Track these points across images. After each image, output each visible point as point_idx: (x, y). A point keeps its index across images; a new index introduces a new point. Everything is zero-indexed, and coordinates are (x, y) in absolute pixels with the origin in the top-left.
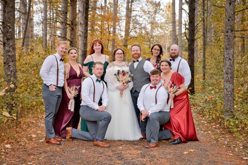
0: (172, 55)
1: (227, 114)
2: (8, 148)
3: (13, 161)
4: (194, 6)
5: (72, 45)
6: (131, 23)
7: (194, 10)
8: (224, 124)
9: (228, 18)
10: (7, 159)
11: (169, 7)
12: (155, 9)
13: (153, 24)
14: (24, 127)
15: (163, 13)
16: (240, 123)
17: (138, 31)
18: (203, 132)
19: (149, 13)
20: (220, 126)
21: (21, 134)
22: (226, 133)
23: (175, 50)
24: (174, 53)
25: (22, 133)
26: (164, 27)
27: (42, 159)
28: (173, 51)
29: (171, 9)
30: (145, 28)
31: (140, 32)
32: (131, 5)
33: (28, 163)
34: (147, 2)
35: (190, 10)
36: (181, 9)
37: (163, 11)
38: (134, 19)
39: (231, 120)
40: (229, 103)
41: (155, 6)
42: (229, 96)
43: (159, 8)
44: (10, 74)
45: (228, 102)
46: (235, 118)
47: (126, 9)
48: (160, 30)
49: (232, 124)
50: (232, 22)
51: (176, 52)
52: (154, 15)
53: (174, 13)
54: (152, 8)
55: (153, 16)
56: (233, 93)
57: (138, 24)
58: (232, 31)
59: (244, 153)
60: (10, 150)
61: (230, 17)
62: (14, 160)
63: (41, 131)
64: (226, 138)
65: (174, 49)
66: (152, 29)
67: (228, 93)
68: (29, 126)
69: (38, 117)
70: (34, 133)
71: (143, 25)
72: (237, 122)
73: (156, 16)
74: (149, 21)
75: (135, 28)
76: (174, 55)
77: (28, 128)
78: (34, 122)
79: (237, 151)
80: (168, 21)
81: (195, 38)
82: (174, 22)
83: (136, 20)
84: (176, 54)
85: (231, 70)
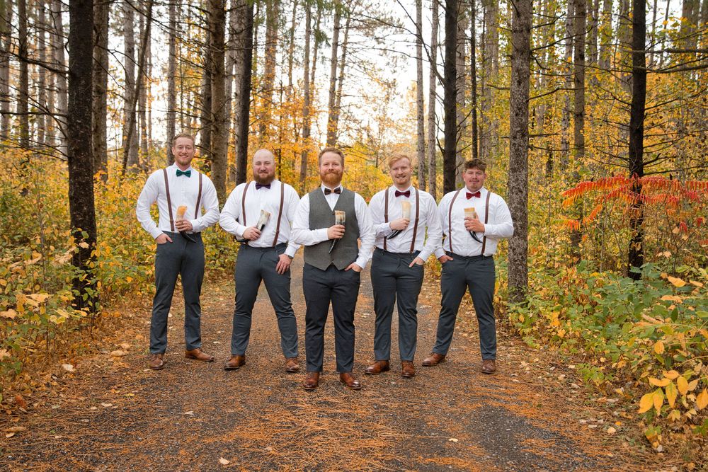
0: (261, 175)
1: (513, 298)
2: (67, 372)
3: (73, 401)
4: (455, 87)
5: (216, 161)
6: (339, 118)
7: (455, 93)
8: (507, 318)
9: (515, 109)
10: (62, 395)
11: (413, 89)
12: (386, 93)
13: (384, 121)
14: (110, 326)
15: (402, 101)
16: (536, 316)
17: (354, 134)
18: (466, 335)
19: (374, 101)
20: (501, 321)
21: (101, 341)
22: (511, 336)
23: (266, 163)
24: (264, 171)
25: (104, 341)
26: (404, 128)
27: (132, 395)
28: (262, 167)
29: (415, 93)
30: (367, 129)
31: (358, 137)
32: (340, 85)
33: (103, 404)
34: (372, 80)
35: (447, 95)
36: (433, 93)
37: (402, 97)
38: (346, 111)
39: (520, 310)
40: (518, 276)
41: (386, 86)
42: (518, 262)
43: (394, 92)
44: (82, 221)
45: (516, 274)
46: (529, 306)
47: (330, 92)
48: (395, 132)
49: (522, 318)
50: (523, 118)
51: (268, 167)
52: (384, 104)
53: (421, 101)
54: (380, 90)
55: (382, 107)
56: (526, 257)
57: (355, 121)
58: (523, 135)
59: (540, 377)
60: (71, 376)
61: (521, 109)
62: (75, 397)
63: (142, 334)
64: (511, 346)
65: (262, 160)
66: (381, 131)
67: (515, 257)
68: (119, 326)
69: (143, 306)
70: (128, 339)
71: (364, 124)
72: (531, 315)
73: (388, 105)
74: (374, 116)
75: (348, 128)
76: (266, 175)
77: (117, 329)
78: (131, 316)
79: (528, 372)
80: (412, 115)
81: (458, 149)
82: (421, 118)
83: (349, 114)
84: (269, 173)
85: (521, 212)
